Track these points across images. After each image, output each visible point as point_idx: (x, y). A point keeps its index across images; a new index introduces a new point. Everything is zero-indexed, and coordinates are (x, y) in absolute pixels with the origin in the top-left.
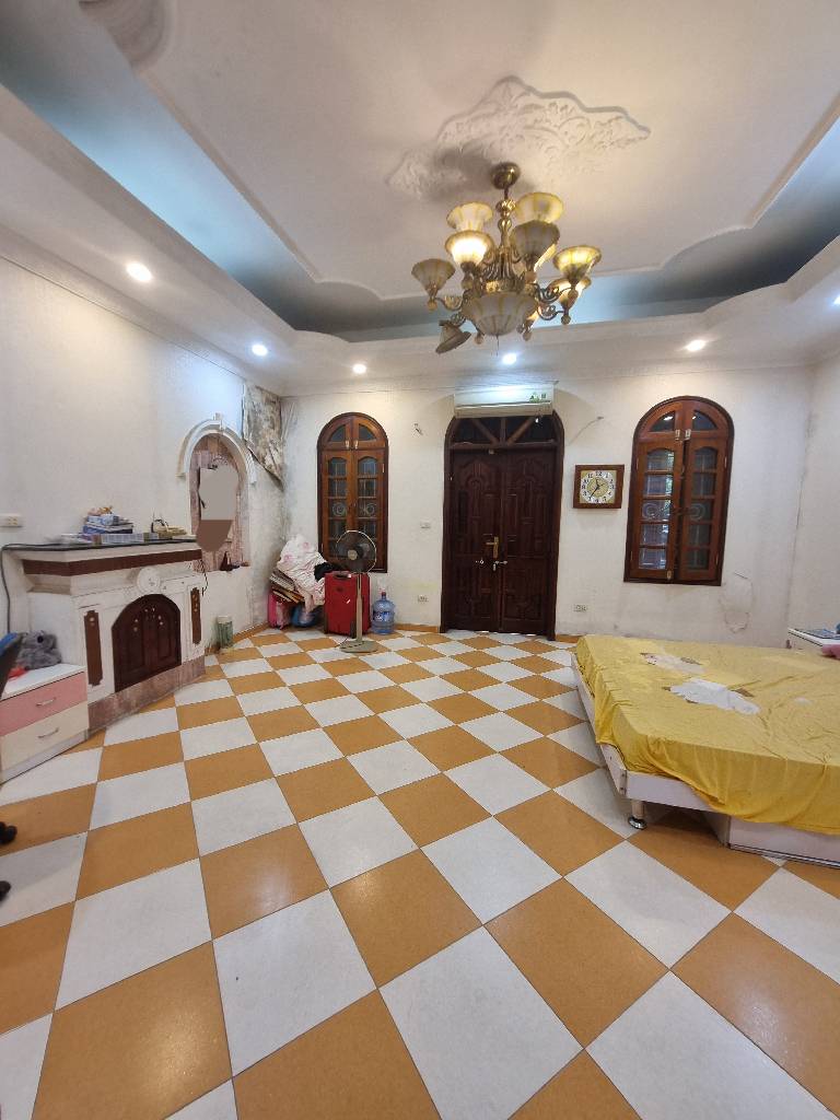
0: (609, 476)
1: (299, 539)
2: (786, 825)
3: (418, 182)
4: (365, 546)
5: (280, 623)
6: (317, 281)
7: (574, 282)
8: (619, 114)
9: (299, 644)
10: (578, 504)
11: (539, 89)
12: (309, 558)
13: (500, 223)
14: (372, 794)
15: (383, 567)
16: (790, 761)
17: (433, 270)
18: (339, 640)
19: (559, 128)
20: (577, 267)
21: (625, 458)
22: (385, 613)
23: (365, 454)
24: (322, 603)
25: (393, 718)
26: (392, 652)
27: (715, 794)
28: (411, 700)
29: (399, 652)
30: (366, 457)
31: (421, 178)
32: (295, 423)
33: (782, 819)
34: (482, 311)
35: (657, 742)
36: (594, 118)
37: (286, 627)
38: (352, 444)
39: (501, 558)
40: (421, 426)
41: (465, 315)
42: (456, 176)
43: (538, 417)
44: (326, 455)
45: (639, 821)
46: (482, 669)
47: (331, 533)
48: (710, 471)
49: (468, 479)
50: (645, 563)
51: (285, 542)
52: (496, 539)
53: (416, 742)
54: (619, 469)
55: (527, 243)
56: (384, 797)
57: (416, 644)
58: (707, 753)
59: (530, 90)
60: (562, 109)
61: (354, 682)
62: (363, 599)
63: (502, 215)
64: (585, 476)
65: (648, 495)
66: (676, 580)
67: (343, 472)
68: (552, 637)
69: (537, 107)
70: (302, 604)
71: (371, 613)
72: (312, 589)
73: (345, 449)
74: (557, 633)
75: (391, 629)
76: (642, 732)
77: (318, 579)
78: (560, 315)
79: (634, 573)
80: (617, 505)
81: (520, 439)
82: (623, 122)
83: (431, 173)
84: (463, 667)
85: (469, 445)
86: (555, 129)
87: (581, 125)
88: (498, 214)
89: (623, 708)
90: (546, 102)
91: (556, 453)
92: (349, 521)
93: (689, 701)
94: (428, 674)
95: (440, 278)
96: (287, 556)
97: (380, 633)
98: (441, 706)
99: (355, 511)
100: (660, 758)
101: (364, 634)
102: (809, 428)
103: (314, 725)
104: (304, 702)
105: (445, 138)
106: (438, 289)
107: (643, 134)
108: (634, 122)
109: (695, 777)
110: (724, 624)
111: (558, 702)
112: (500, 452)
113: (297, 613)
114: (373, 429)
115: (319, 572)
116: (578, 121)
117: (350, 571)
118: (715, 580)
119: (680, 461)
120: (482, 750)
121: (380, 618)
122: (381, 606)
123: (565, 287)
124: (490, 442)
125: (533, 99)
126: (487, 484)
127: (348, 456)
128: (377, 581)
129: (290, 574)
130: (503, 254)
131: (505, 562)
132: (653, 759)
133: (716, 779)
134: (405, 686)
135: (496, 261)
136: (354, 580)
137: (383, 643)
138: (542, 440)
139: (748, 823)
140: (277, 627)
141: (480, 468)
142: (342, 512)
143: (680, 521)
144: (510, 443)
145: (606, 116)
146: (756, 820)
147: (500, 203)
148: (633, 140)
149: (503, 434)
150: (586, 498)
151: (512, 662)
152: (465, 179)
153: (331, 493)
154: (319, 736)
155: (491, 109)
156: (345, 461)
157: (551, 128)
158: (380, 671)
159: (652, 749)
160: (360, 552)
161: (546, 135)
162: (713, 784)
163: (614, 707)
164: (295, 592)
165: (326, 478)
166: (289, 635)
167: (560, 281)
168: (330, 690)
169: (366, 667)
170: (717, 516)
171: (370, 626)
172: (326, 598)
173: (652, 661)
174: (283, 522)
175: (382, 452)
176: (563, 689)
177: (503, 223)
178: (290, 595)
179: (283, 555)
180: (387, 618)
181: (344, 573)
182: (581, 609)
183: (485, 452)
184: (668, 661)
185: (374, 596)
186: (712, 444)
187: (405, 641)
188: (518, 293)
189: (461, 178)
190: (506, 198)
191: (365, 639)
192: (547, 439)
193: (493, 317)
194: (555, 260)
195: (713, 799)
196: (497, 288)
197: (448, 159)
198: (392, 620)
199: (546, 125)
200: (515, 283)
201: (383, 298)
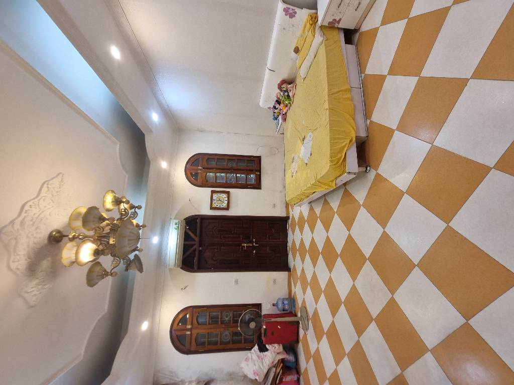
0: (215, 196)
1: (243, 365)
2: (354, 119)
3: (40, 287)
4: (247, 317)
5: (295, 377)
6: (81, 358)
7: (121, 202)
8: (47, 183)
9: (307, 361)
10: (227, 208)
11: (14, 218)
12: (255, 357)
13: (80, 239)
14: (392, 300)
15: (259, 306)
16: (329, 118)
17: (94, 274)
18: (301, 333)
19: (41, 210)
20: (114, 200)
21: (208, 190)
22: (283, 303)
23: (195, 322)
24: (281, 345)
25: (343, 292)
26: (304, 297)
27: (348, 141)
28: (330, 283)
29: (304, 293)
30: (197, 320)
31: (38, 284)
32: (171, 372)
33: (352, 121)
34: (125, 246)
35: (331, 161)
36: (43, 194)
37: (298, 372)
38: (188, 330)
39: (252, 242)
40: (183, 287)
41: (124, 257)
42: (45, 264)
43: (186, 227)
44: (193, 348)
45: (367, 169)
46: (307, 248)
47: (240, 342)
48: (216, 161)
49: (213, 260)
50: (253, 182)
51: (245, 377)
52: (243, 245)
53: (354, 277)
54: (213, 192)
55: (93, 221)
56: (393, 290)
57: (299, 284)
58: (332, 144)
59: (12, 222)
60: (31, 208)
61: (326, 319)
62: (277, 318)
63: (76, 238)
64: (214, 205)
65: (225, 182)
66: (260, 171)
67: (203, 336)
68: (287, 218)
69: (24, 219)
70: (283, 360)
71: (284, 312)
72: (274, 353)
73: (191, 334)
74: (285, 216)
75: (292, 300)
76: (328, 168)
77: (267, 350)
78: (137, 210)
79: (257, 186)
80: (228, 193)
81: (196, 235)
82: (50, 182)
83: (37, 278)
84: (308, 257)
85: (196, 259)
86: (41, 211)
87: (44, 200)
88: (76, 240)
89: (318, 178)
90: (23, 215)
91: (204, 218)
92: (234, 330)
93: (311, 155)
94: (314, 276)
95: (100, 269)
96: (254, 373)
97: (294, 307)
98: (330, 266)
99: (227, 325)
100: (339, 160)
101: (296, 316)
102: (202, 131)
103: (358, 345)
104: (344, 354)
105: (18, 269)
106: (105, 271)
107: (61, 175)
108: (53, 179)
109: (343, 148)
110: (276, 155)
111: (318, 210)
112: (200, 245)
113: (288, 364)
114: (181, 316)
115: (263, 349)
116: (41, 200)
117: (261, 327)
118: (259, 158)
119: (211, 170)
120: (350, 241)
121: (287, 307)
122: (280, 306)
123: (123, 206)
124: (196, 249)
125: (18, 221)
126: (216, 250)
127: (195, 332)
128: (266, 310)
129: (265, 371)
130: (98, 237)
131: (254, 240)
132: (339, 163)
133: (342, 141)
134: (323, 287)
135: (100, 240)
136: (267, 323)
137: (300, 305)
138: (196, 226)
139: (357, 131)
140: (298, 379)
141: (207, 254)
142: (227, 334)
143: (235, 170)
144: (197, 239)
145: (45, 189)
146: (355, 128)
147: (69, 239)
148: (62, 179)
149: (193, 243)
150: (225, 205)
151: (302, 234)
152: (49, 259)
153: (216, 343)
154: (364, 340)
155: (13, 242)
156: (198, 334)
157: (38, 213)
158: (316, 304)
159: (334, 163)
160: (251, 320)
161: (42, 216)
162: (344, 142)
163: (319, 182)
164: (276, 366)
165: (207, 347)
166: (302, 369)
167: (119, 208)
168: (333, 335)
169: (316, 313)
170: (234, 158)
171: (292, 313)
172: (279, 343)
173: (295, 173)
174: (232, 379)
175: (195, 310)
176: (312, 209)
177: (81, 237)
178: (278, 371)
179: (253, 377)
180: (286, 302)
181: (263, 331)
182: (274, 206)
183: (200, 251)
184: (294, 167)
185: (275, 311)
186: (205, 160)
187: (297, 290)
188: (119, 227)
189: (48, 261)
190: (67, 236)
191: (299, 315)
192: (197, 222)
193: (129, 240)
194: (108, 210)
195: (351, 141)
196: (114, 238)
197: (32, 269)
198: (287, 299)
199: (36, 216)
200: (114, 229)
201: (106, 311)
